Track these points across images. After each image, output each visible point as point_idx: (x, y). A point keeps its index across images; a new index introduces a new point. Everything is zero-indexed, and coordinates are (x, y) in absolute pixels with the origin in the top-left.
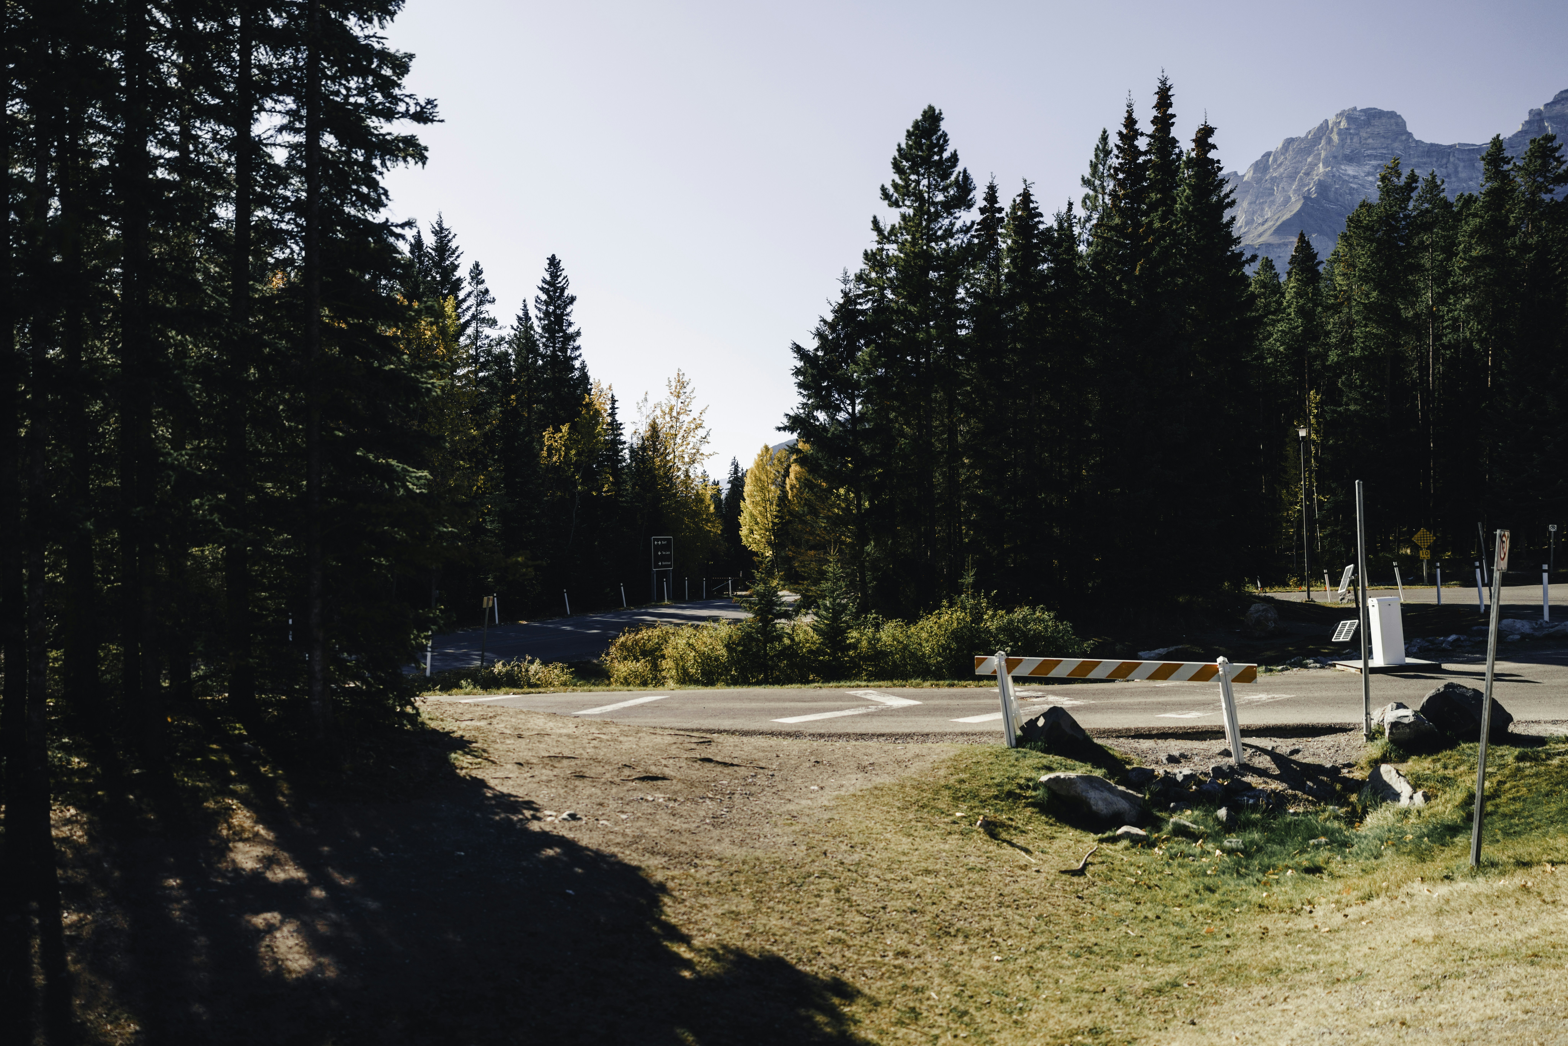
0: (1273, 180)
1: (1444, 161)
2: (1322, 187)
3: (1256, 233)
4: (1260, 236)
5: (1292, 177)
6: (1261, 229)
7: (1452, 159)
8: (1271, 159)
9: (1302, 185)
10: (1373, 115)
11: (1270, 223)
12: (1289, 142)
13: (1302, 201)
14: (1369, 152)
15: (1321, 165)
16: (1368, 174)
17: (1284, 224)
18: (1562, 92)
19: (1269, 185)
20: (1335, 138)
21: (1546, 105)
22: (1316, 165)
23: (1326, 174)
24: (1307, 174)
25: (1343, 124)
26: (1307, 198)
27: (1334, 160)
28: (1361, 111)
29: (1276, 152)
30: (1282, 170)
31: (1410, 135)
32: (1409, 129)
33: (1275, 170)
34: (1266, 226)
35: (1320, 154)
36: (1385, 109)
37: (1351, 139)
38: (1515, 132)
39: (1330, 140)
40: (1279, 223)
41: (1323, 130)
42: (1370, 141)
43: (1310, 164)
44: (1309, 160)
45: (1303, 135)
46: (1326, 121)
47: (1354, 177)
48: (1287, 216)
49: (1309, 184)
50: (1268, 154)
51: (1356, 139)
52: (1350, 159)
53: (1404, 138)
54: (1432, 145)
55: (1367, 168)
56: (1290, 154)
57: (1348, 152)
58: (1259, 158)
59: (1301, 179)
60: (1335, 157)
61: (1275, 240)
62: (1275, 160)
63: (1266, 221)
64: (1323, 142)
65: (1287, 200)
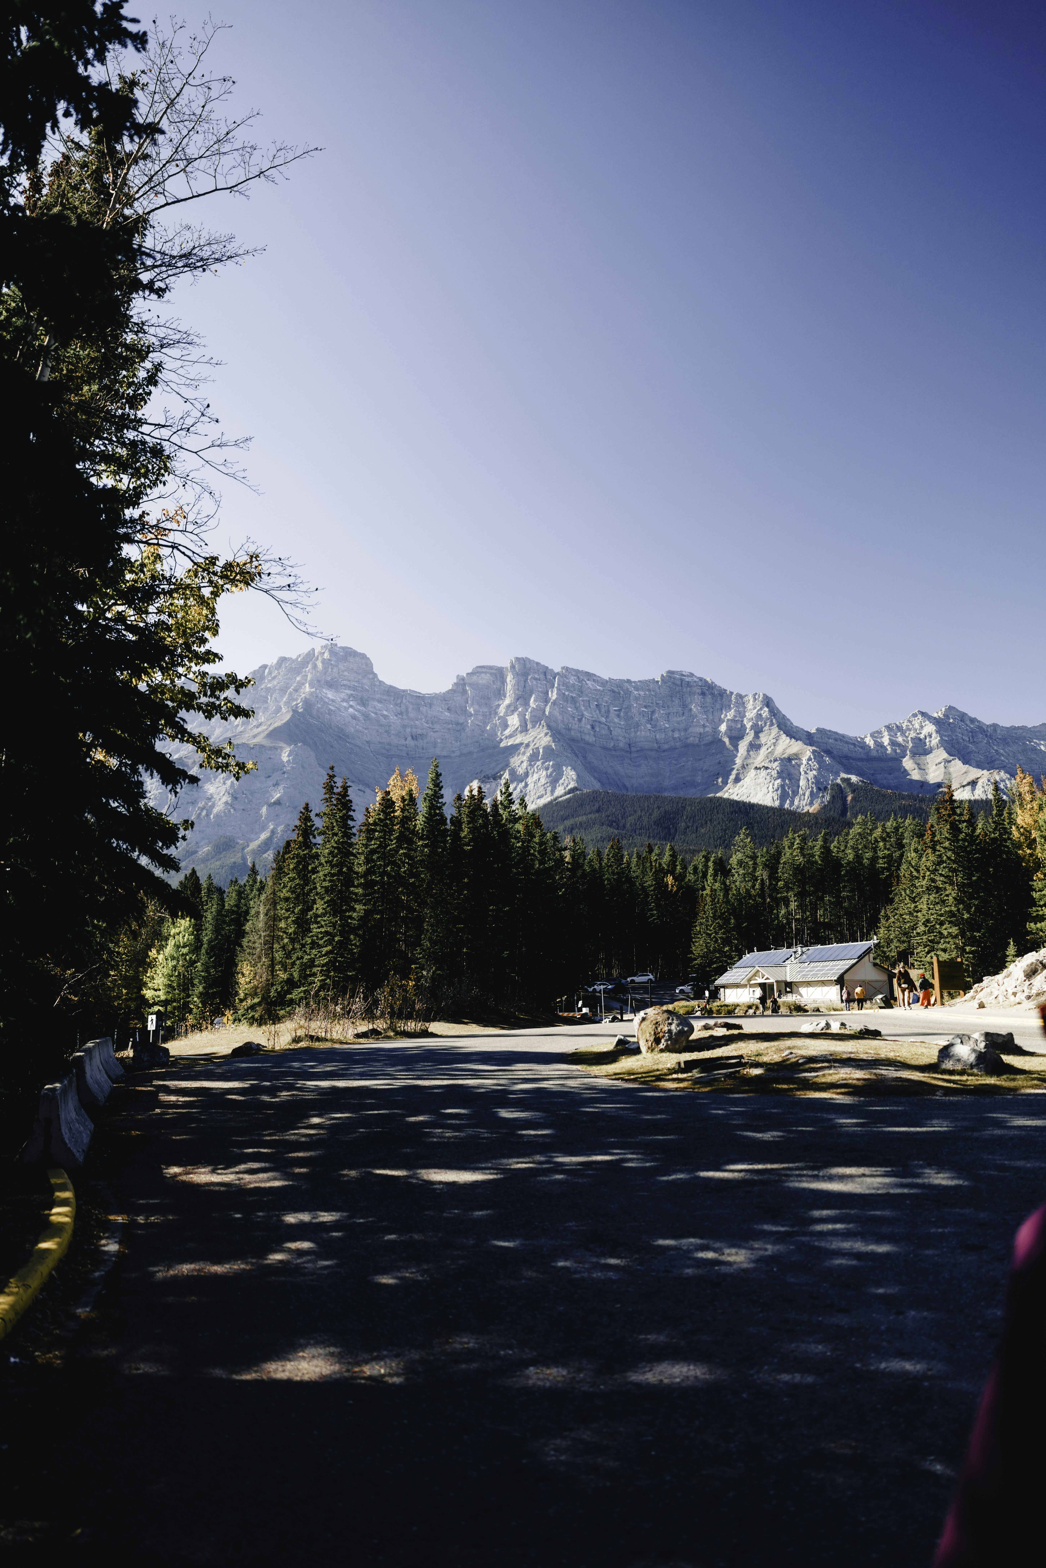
0: (268, 690)
1: (399, 701)
2: (307, 703)
3: (251, 734)
4: (255, 736)
5: (283, 691)
6: (256, 731)
7: (404, 701)
8: (267, 671)
9: (290, 699)
10: (349, 654)
11: (263, 727)
12: (283, 660)
13: (291, 713)
14: (345, 682)
15: (307, 685)
16: (343, 700)
17: (275, 729)
18: (477, 667)
19: (264, 694)
20: (320, 665)
21: (468, 674)
22: (303, 684)
23: (311, 694)
24: (296, 690)
25: (326, 655)
26: (295, 711)
27: (318, 683)
28: (341, 648)
29: (272, 666)
30: (275, 682)
31: (375, 675)
32: (375, 670)
33: (270, 681)
34: (260, 729)
35: (307, 676)
36: (359, 651)
37: (332, 669)
38: (447, 689)
39: (315, 666)
40: (271, 728)
41: (310, 657)
42: (346, 673)
43: (298, 682)
44: (298, 679)
45: (294, 657)
46: (313, 650)
47: (333, 701)
48: (278, 724)
49: (296, 700)
50: (265, 667)
51: (335, 670)
52: (331, 685)
53: (371, 676)
54: (391, 686)
55: (343, 695)
56: (283, 670)
57: (329, 678)
58: (257, 668)
59: (290, 694)
60: (319, 681)
61: (267, 743)
62: (270, 673)
63: (260, 724)
64: (310, 666)
65: (279, 709)
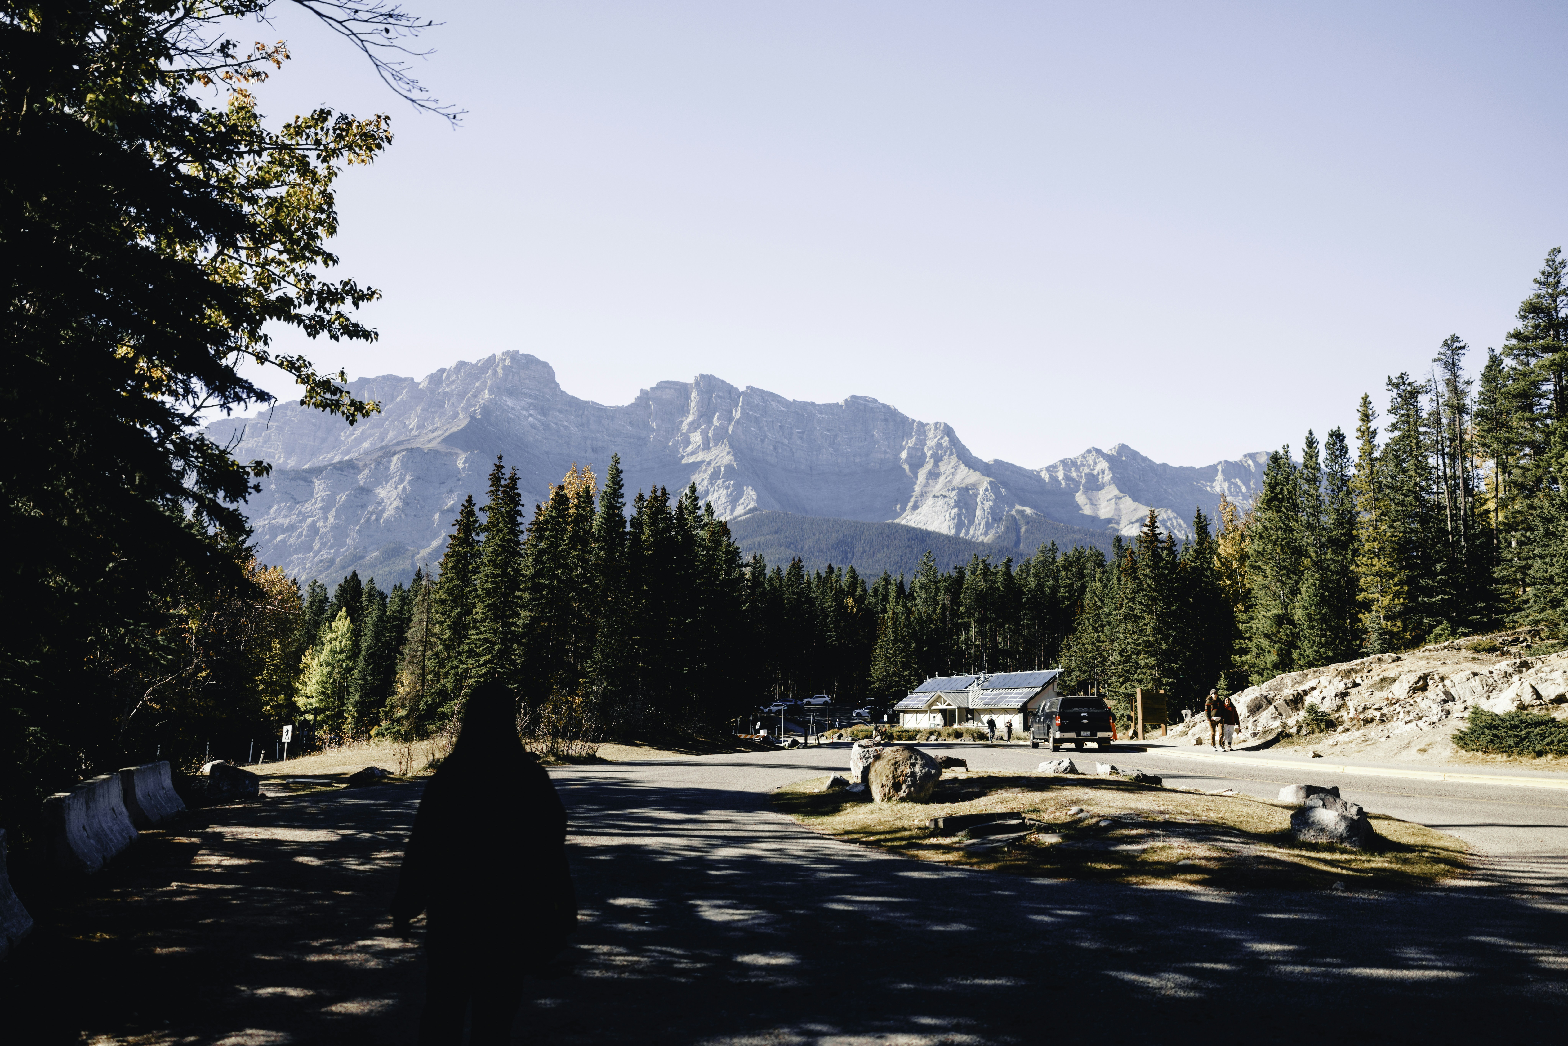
0: (445, 394)
1: (581, 412)
2: (485, 409)
3: (426, 439)
4: (430, 441)
5: (461, 396)
6: (431, 436)
7: (586, 412)
8: (445, 375)
9: (469, 404)
10: (530, 361)
11: (439, 432)
12: (461, 364)
13: (469, 419)
14: (526, 391)
15: (486, 391)
16: (523, 409)
17: (451, 435)
18: (662, 382)
19: (441, 398)
20: (500, 371)
21: (652, 389)
22: (483, 390)
23: (491, 400)
24: (475, 396)
25: (508, 362)
26: (473, 417)
27: (498, 389)
28: (523, 355)
29: (450, 370)
30: (453, 387)
31: (557, 385)
32: (558, 380)
33: (447, 385)
34: (435, 434)
35: (486, 382)
36: (541, 359)
37: (513, 376)
38: (629, 403)
39: (495, 372)
40: (447, 434)
41: (491, 361)
42: (527, 381)
43: (478, 388)
44: (477, 384)
45: (474, 362)
46: (494, 356)
47: (512, 408)
48: (455, 429)
49: (475, 406)
50: (442, 370)
51: (516, 377)
52: (510, 393)
53: (553, 386)
54: (573, 397)
55: (523, 404)
56: (461, 375)
57: (509, 386)
58: (435, 371)
59: (469, 399)
60: (499, 388)
61: (443, 449)
62: (448, 377)
63: (436, 429)
64: (490, 372)
65: (456, 415)
